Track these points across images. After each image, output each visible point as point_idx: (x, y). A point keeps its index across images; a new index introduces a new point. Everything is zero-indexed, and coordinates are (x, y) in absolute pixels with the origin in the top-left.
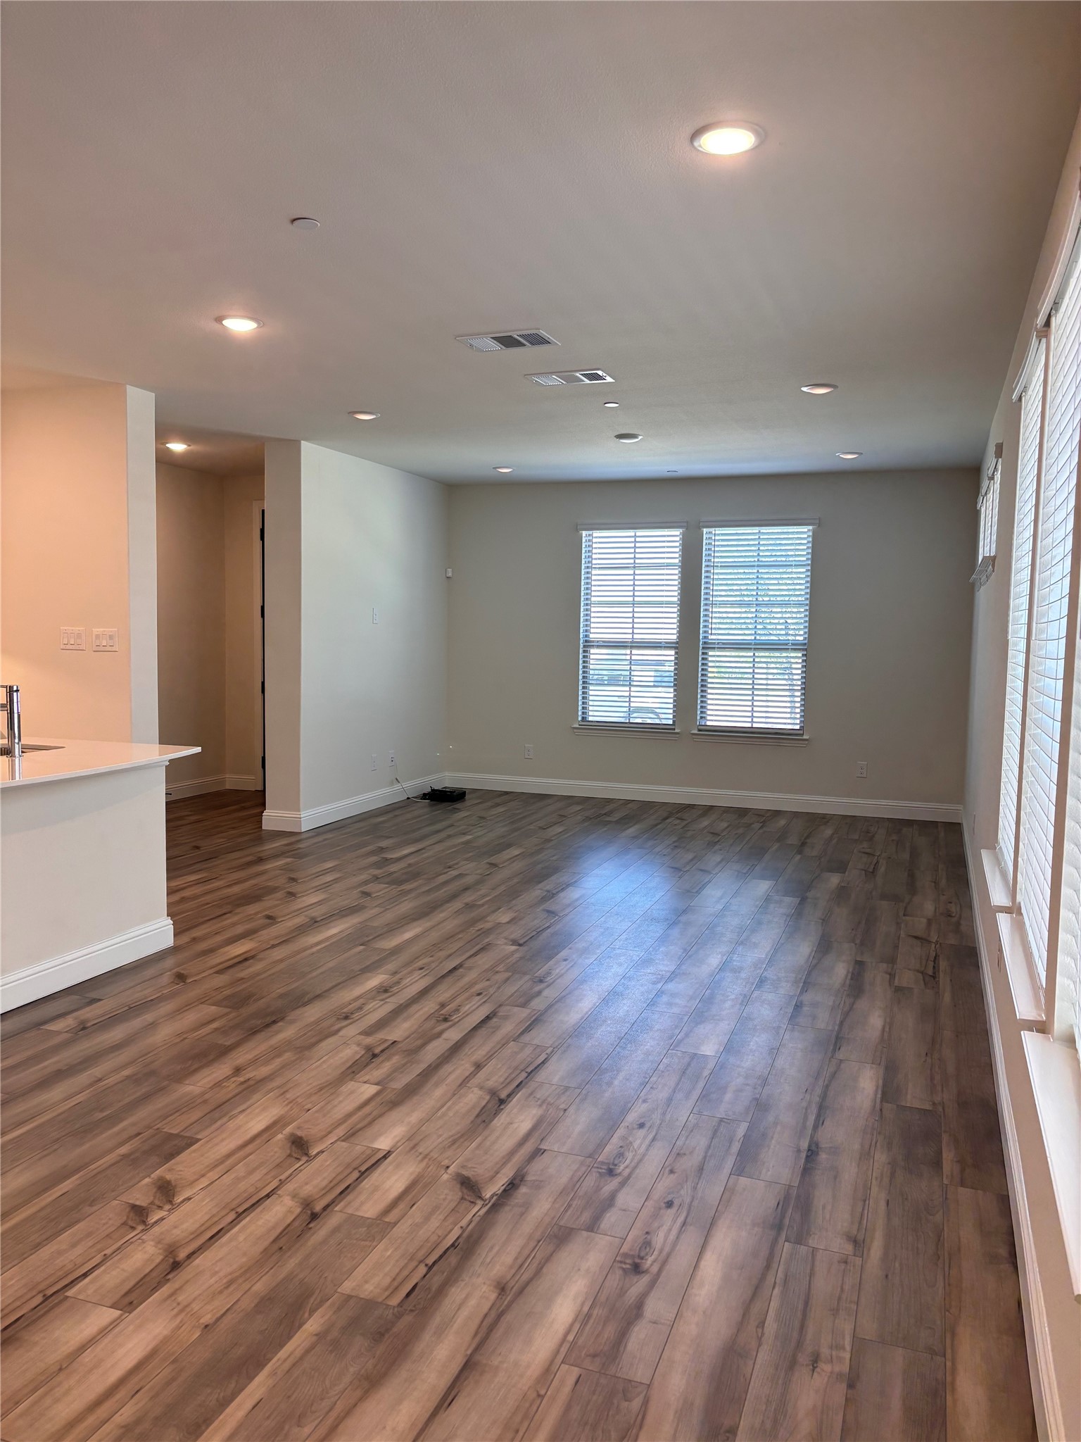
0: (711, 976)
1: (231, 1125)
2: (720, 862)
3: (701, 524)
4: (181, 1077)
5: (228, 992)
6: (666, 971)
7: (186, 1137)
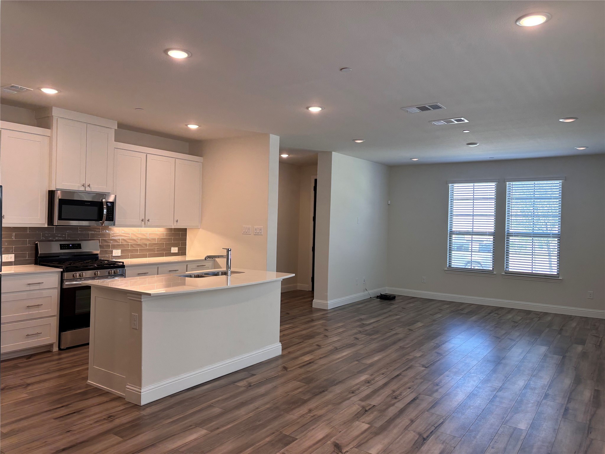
0: (520, 390)
1: (310, 434)
2: (519, 336)
3: (506, 180)
4: (288, 411)
5: (304, 376)
6: (497, 386)
7: (292, 437)
